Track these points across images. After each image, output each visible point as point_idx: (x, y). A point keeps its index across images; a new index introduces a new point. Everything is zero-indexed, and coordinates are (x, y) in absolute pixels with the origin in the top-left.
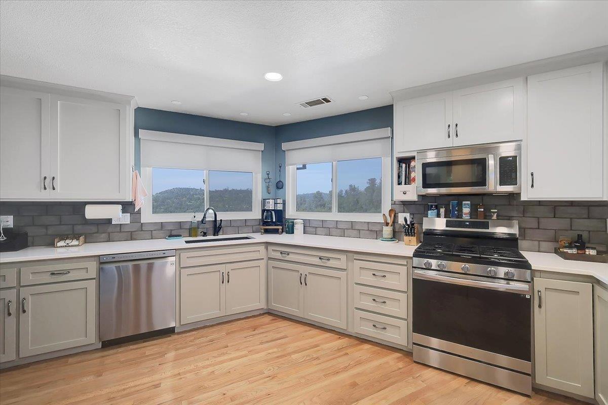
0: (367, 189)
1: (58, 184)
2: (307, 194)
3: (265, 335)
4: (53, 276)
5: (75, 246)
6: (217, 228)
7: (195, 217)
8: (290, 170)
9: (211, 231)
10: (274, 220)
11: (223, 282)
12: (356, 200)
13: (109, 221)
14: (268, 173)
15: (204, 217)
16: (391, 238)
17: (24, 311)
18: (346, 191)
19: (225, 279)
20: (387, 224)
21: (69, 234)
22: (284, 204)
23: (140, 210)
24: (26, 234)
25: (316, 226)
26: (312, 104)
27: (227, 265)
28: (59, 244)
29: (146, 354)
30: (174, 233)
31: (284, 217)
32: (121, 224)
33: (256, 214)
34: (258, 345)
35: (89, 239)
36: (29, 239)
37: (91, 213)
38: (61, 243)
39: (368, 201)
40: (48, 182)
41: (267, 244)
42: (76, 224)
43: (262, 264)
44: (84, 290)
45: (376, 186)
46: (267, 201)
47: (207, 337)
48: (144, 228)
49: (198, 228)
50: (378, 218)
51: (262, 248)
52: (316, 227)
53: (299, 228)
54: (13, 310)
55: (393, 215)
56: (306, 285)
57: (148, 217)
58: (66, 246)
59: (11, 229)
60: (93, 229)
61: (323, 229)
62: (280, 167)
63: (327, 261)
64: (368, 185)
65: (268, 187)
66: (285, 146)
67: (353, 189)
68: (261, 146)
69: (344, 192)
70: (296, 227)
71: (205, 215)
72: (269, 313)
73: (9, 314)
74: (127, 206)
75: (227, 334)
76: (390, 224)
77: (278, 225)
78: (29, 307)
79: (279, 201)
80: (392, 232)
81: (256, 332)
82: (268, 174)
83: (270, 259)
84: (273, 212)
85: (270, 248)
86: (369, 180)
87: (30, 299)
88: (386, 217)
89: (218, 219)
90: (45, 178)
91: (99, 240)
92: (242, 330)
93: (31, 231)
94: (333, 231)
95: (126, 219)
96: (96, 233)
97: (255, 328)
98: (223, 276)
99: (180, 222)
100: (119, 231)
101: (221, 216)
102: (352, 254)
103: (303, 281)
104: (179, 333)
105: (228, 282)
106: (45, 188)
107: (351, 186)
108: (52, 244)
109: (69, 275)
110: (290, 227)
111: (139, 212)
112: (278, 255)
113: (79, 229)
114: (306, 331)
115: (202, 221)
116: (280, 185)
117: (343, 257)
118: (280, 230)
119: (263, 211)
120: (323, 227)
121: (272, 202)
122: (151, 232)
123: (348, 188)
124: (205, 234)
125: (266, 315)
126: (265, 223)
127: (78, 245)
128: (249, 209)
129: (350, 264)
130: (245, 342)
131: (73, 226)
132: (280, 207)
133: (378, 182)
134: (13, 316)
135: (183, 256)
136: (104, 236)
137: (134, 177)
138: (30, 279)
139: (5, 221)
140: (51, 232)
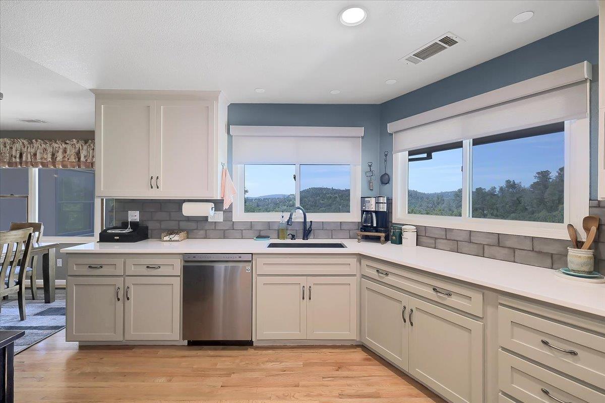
0: (534, 186)
1: (161, 183)
2: (445, 193)
3: (349, 382)
4: (148, 269)
5: (176, 241)
6: (307, 231)
7: (283, 217)
8: (400, 158)
9: (301, 234)
10: (375, 225)
11: (303, 298)
12: (516, 199)
13: (206, 218)
14: (370, 164)
15: (290, 218)
16: (590, 273)
17: (128, 299)
18: (501, 189)
19: (306, 294)
20: (579, 244)
21: (175, 230)
22: (389, 203)
23: (231, 205)
24: (147, 228)
25: (436, 236)
26: (424, 54)
27: (309, 278)
28: (165, 238)
29: (217, 367)
30: (263, 234)
31: (390, 220)
32: (215, 222)
33: (354, 216)
34: (335, 397)
35: (190, 235)
36: (149, 231)
37: (188, 210)
38: (166, 238)
39: (535, 201)
40: (153, 183)
41: (361, 257)
42: (181, 221)
43: (353, 281)
44: (170, 287)
45: (551, 180)
46: (366, 199)
47: (281, 362)
48: (235, 227)
49: (287, 230)
50: (556, 231)
51: (353, 261)
52: (436, 238)
53: (409, 237)
54: (121, 296)
55: (594, 229)
56: (412, 324)
57: (240, 215)
58: (169, 241)
59: (138, 222)
60: (193, 225)
61: (446, 241)
62: (386, 155)
63: (446, 297)
64: (536, 180)
65: (370, 182)
66: (391, 127)
67: (511, 185)
68: (360, 131)
69: (498, 189)
70: (405, 235)
71: (291, 215)
72: (364, 348)
73: (119, 299)
74: (218, 204)
75: (304, 365)
76: (587, 245)
77: (380, 232)
78: (132, 295)
79: (381, 200)
80: (592, 261)
81: (340, 373)
82: (370, 166)
83: (363, 276)
84: (374, 215)
85: (365, 262)
86: (538, 173)
87: (132, 287)
88: (575, 231)
90: (152, 178)
91: (197, 237)
92: (324, 364)
93: (151, 225)
94: (464, 246)
95: (219, 217)
96: (196, 230)
97: (340, 366)
98: (304, 291)
99: (269, 222)
100: (214, 228)
102: (495, 294)
103: (407, 317)
104: (257, 348)
105: (310, 299)
106: (152, 188)
107: (508, 182)
109: (159, 270)
110: (397, 235)
111: (229, 211)
112: (373, 273)
113: (182, 225)
114: (411, 395)
115: (288, 222)
116: (385, 180)
117: (477, 297)
118: (383, 239)
119: (363, 212)
120: (446, 239)
121: (373, 201)
122: (241, 231)
123: (503, 184)
124: (293, 237)
125: (359, 349)
126: (364, 228)
127: (178, 241)
128: (346, 209)
129: (490, 310)
130: (320, 386)
131: (179, 223)
132: (383, 208)
133: (554, 175)
134: (121, 302)
135: (259, 262)
136: (202, 232)
137: (224, 174)
138: (132, 270)
139: (134, 216)
140: (163, 227)
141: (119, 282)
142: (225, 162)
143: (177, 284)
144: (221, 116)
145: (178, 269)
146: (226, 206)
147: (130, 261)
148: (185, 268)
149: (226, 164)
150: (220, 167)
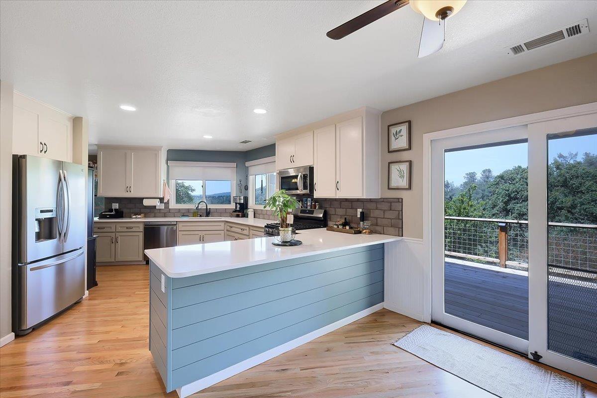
1: (132, 189)
4: (127, 229)
5: (140, 218)
6: (208, 213)
7: (194, 206)
8: (251, 179)
9: (205, 214)
10: (238, 209)
13: (155, 207)
15: (198, 207)
17: (117, 242)
21: (138, 213)
23: (168, 200)
24: (123, 212)
27: (203, 231)
28: (133, 217)
30: (185, 214)
31: (246, 207)
32: (160, 209)
33: (232, 206)
36: (124, 214)
37: (146, 203)
38: (135, 217)
40: (128, 189)
41: (226, 222)
44: (138, 237)
46: (235, 197)
48: (171, 212)
49: (197, 212)
51: (223, 224)
52: (259, 214)
53: (251, 214)
54: (114, 241)
57: (173, 205)
59: (118, 209)
60: (148, 210)
62: (247, 176)
65: (240, 189)
66: (247, 164)
68: (234, 165)
70: (249, 214)
71: (198, 205)
74: (161, 200)
77: (239, 212)
78: (119, 241)
79: (242, 198)
82: (240, 181)
83: (228, 230)
84: (238, 205)
85: (227, 224)
87: (119, 237)
89: (208, 208)
90: (127, 187)
91: (151, 216)
93: (125, 211)
95: (162, 206)
96: (149, 213)
99: (188, 209)
100: (159, 212)
101: (210, 206)
106: (127, 192)
108: (131, 217)
109: (132, 229)
110: (246, 214)
111: (168, 202)
113: (143, 210)
116: (246, 188)
121: (238, 198)
122: (174, 213)
124: (200, 216)
128: (229, 203)
131: (140, 209)
132: (243, 201)
134: (114, 244)
135: (180, 225)
136: (153, 214)
137: (164, 185)
138: (119, 229)
139: (116, 206)
140: (131, 211)
141: (113, 235)
142: (166, 179)
143: (141, 235)
144: (163, 156)
145: (141, 228)
146: (165, 201)
147: (118, 226)
148: (145, 228)
149: (166, 180)
150: (162, 182)
